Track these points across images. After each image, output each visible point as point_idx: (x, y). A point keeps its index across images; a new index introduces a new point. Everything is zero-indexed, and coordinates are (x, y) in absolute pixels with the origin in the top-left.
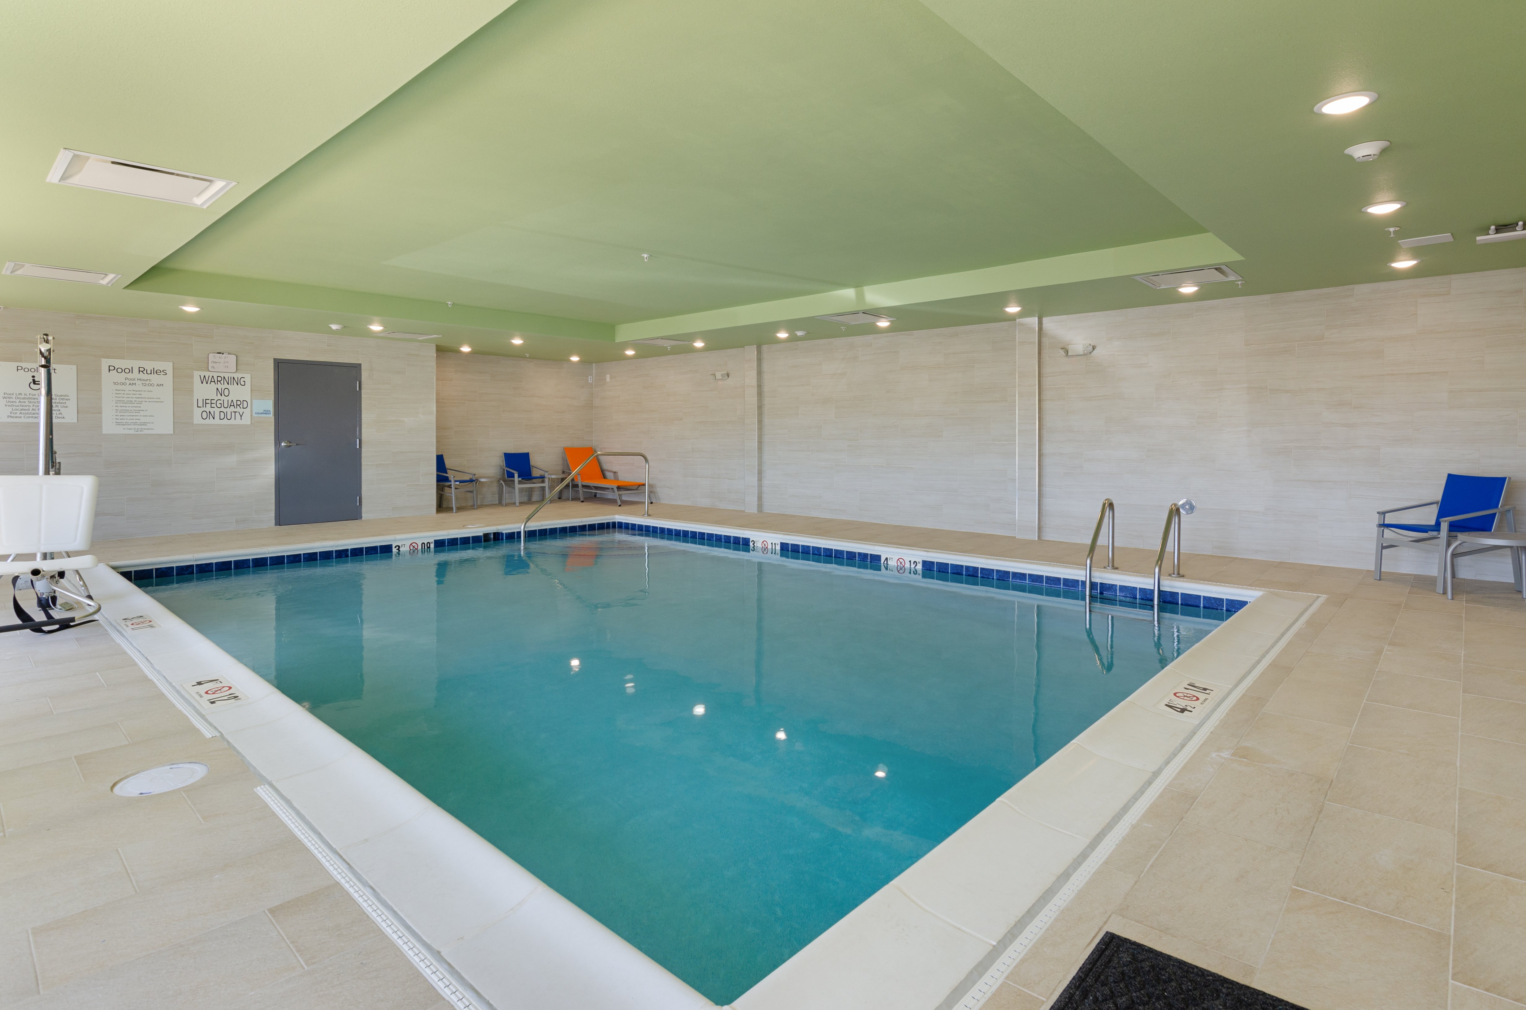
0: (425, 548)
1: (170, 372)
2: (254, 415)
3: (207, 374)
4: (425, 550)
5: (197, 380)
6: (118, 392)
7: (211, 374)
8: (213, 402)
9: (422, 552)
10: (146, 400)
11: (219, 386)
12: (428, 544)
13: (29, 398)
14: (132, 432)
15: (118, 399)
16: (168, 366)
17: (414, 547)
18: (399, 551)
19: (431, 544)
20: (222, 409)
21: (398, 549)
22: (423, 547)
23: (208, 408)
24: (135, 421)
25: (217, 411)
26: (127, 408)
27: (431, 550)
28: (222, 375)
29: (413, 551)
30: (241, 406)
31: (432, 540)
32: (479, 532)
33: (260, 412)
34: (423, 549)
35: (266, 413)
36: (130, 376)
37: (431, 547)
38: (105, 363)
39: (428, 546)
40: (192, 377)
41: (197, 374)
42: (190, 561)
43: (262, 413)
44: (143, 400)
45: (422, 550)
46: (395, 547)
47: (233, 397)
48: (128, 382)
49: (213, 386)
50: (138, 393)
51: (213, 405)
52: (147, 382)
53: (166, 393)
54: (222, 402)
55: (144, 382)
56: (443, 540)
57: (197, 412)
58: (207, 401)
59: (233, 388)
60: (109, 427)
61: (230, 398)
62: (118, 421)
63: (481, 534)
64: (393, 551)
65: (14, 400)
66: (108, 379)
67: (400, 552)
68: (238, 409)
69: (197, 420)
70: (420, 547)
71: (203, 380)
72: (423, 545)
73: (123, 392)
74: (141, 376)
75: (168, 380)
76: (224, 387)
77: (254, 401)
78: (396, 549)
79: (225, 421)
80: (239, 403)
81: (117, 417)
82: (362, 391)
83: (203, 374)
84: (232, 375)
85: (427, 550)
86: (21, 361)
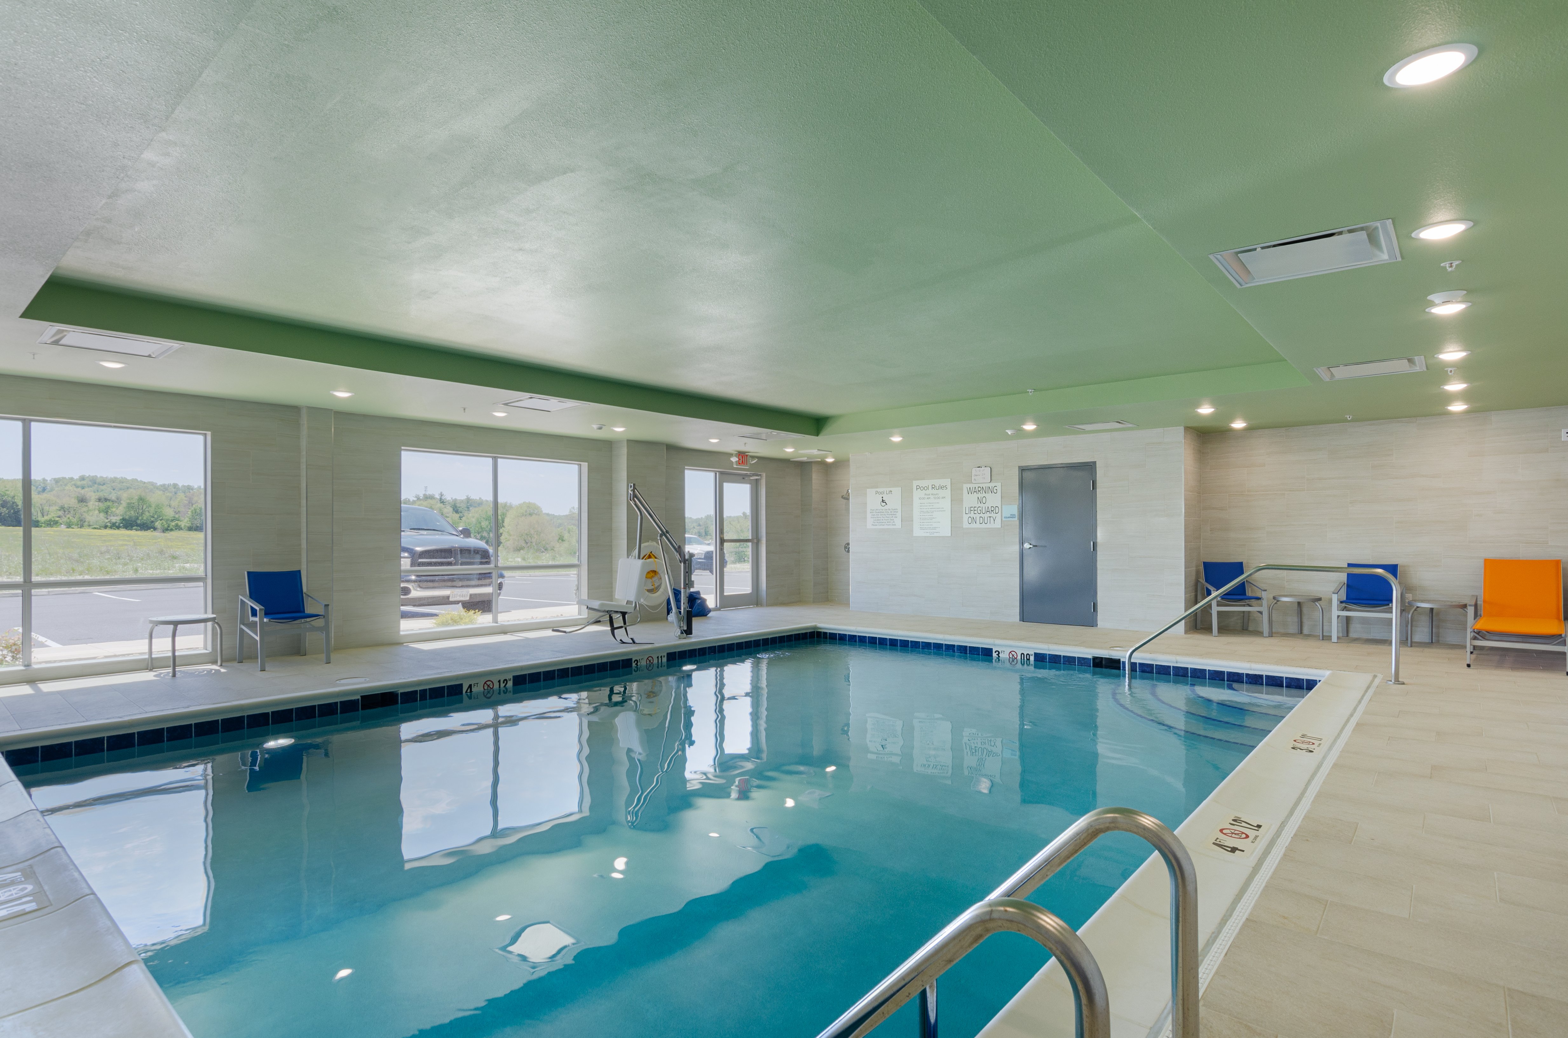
0: (1024, 659)
1: (949, 487)
2: (1004, 519)
3: (971, 486)
4: (1024, 661)
5: (965, 491)
6: (921, 505)
7: (974, 486)
8: (975, 509)
9: (1021, 663)
10: (936, 510)
11: (980, 495)
12: (1028, 656)
13: (881, 512)
14: (928, 535)
15: (921, 510)
16: (947, 482)
17: (1013, 655)
18: (999, 656)
19: (1031, 657)
20: (982, 515)
21: (998, 655)
22: (1023, 658)
23: (972, 515)
24: (930, 526)
25: (978, 516)
26: (926, 517)
27: (1031, 663)
28: (979, 485)
29: (1013, 660)
30: (994, 511)
31: (1032, 652)
32: (1087, 654)
33: (1007, 516)
34: (1023, 660)
35: (1012, 517)
36: (927, 492)
37: (1030, 659)
38: (915, 483)
39: (1028, 658)
40: (962, 489)
41: (966, 486)
42: (854, 632)
43: (1009, 517)
44: (934, 509)
45: (1021, 661)
46: (995, 652)
47: (989, 504)
48: (926, 497)
49: (975, 495)
50: (931, 505)
51: (976, 512)
52: (936, 496)
53: (946, 504)
54: (981, 509)
55: (935, 496)
56: (1044, 654)
57: (965, 517)
58: (972, 509)
59: (989, 496)
60: (917, 532)
61: (986, 505)
62: (921, 526)
63: (1090, 657)
64: (993, 655)
65: (874, 514)
66: (917, 495)
67: (1000, 658)
68: (992, 515)
69: (966, 525)
70: (1019, 657)
71: (970, 491)
72: (1023, 655)
73: (924, 505)
74: (934, 491)
75: (947, 493)
76: (982, 495)
77: (1003, 506)
78: (996, 654)
79: (983, 526)
80: (993, 509)
81: (921, 524)
82: (1098, 490)
83: (969, 486)
84: (988, 485)
85: (1027, 662)
86: (877, 488)
